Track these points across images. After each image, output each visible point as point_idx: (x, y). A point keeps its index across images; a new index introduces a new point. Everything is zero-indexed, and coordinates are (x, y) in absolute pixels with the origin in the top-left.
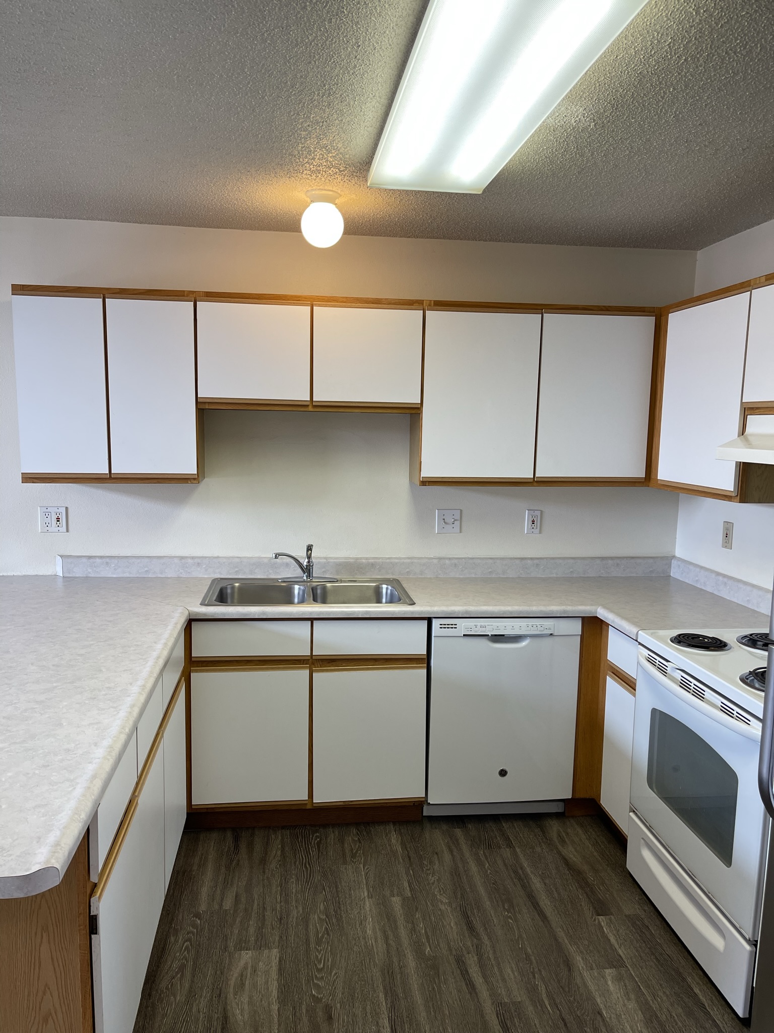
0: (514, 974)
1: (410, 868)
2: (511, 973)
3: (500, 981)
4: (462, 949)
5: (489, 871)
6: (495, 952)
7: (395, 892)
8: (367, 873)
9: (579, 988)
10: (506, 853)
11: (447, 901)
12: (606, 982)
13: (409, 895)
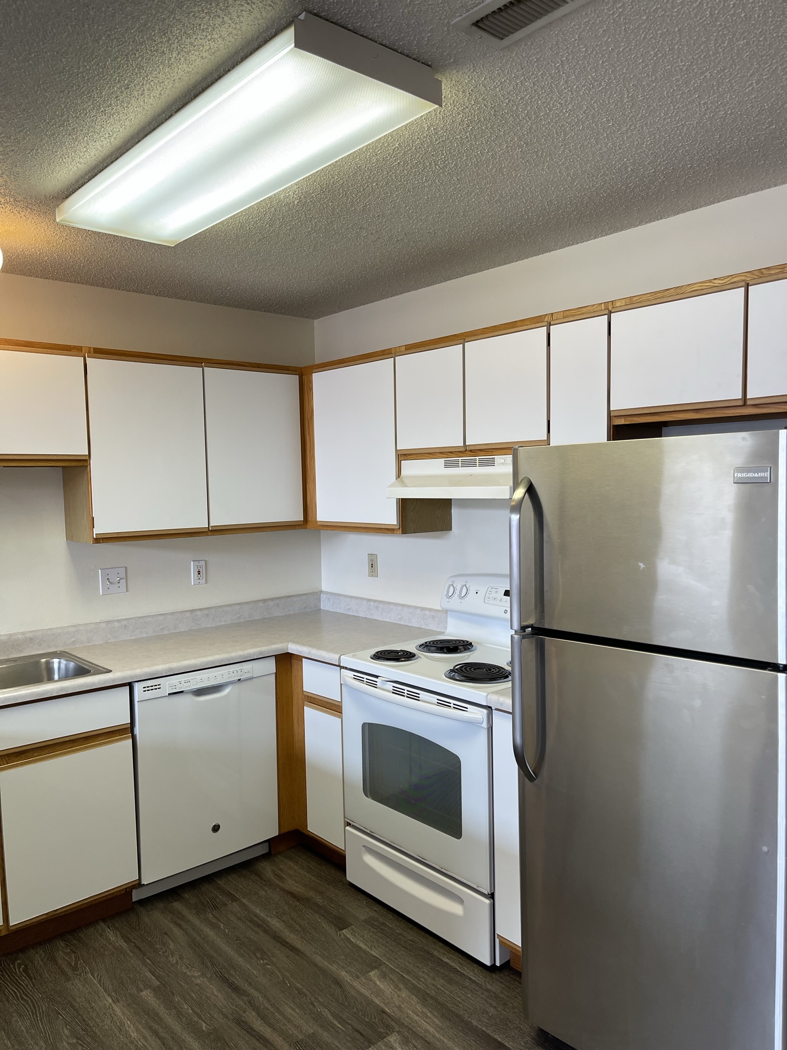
0: (296, 1012)
1: (145, 958)
2: (292, 1012)
3: (286, 1023)
4: (236, 1011)
5: (226, 930)
6: (268, 1000)
7: (141, 986)
8: (100, 980)
9: (356, 998)
10: (235, 907)
11: (200, 974)
12: (375, 983)
13: (158, 983)
